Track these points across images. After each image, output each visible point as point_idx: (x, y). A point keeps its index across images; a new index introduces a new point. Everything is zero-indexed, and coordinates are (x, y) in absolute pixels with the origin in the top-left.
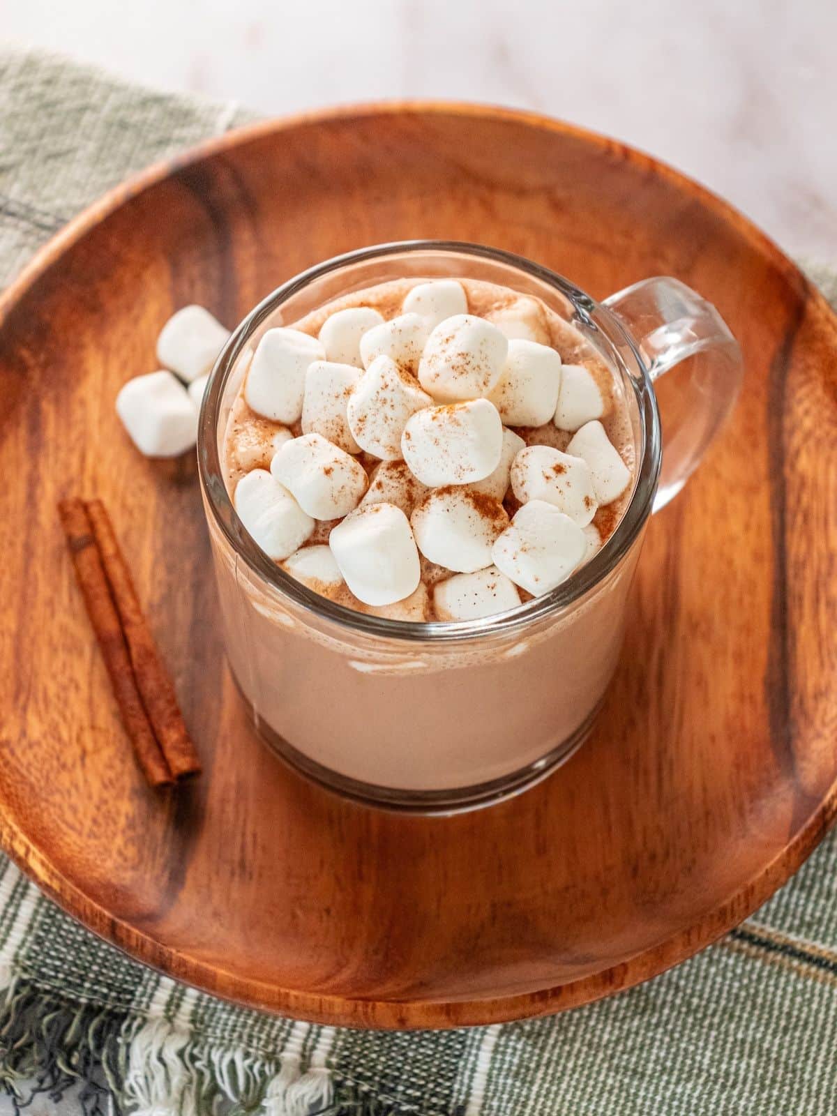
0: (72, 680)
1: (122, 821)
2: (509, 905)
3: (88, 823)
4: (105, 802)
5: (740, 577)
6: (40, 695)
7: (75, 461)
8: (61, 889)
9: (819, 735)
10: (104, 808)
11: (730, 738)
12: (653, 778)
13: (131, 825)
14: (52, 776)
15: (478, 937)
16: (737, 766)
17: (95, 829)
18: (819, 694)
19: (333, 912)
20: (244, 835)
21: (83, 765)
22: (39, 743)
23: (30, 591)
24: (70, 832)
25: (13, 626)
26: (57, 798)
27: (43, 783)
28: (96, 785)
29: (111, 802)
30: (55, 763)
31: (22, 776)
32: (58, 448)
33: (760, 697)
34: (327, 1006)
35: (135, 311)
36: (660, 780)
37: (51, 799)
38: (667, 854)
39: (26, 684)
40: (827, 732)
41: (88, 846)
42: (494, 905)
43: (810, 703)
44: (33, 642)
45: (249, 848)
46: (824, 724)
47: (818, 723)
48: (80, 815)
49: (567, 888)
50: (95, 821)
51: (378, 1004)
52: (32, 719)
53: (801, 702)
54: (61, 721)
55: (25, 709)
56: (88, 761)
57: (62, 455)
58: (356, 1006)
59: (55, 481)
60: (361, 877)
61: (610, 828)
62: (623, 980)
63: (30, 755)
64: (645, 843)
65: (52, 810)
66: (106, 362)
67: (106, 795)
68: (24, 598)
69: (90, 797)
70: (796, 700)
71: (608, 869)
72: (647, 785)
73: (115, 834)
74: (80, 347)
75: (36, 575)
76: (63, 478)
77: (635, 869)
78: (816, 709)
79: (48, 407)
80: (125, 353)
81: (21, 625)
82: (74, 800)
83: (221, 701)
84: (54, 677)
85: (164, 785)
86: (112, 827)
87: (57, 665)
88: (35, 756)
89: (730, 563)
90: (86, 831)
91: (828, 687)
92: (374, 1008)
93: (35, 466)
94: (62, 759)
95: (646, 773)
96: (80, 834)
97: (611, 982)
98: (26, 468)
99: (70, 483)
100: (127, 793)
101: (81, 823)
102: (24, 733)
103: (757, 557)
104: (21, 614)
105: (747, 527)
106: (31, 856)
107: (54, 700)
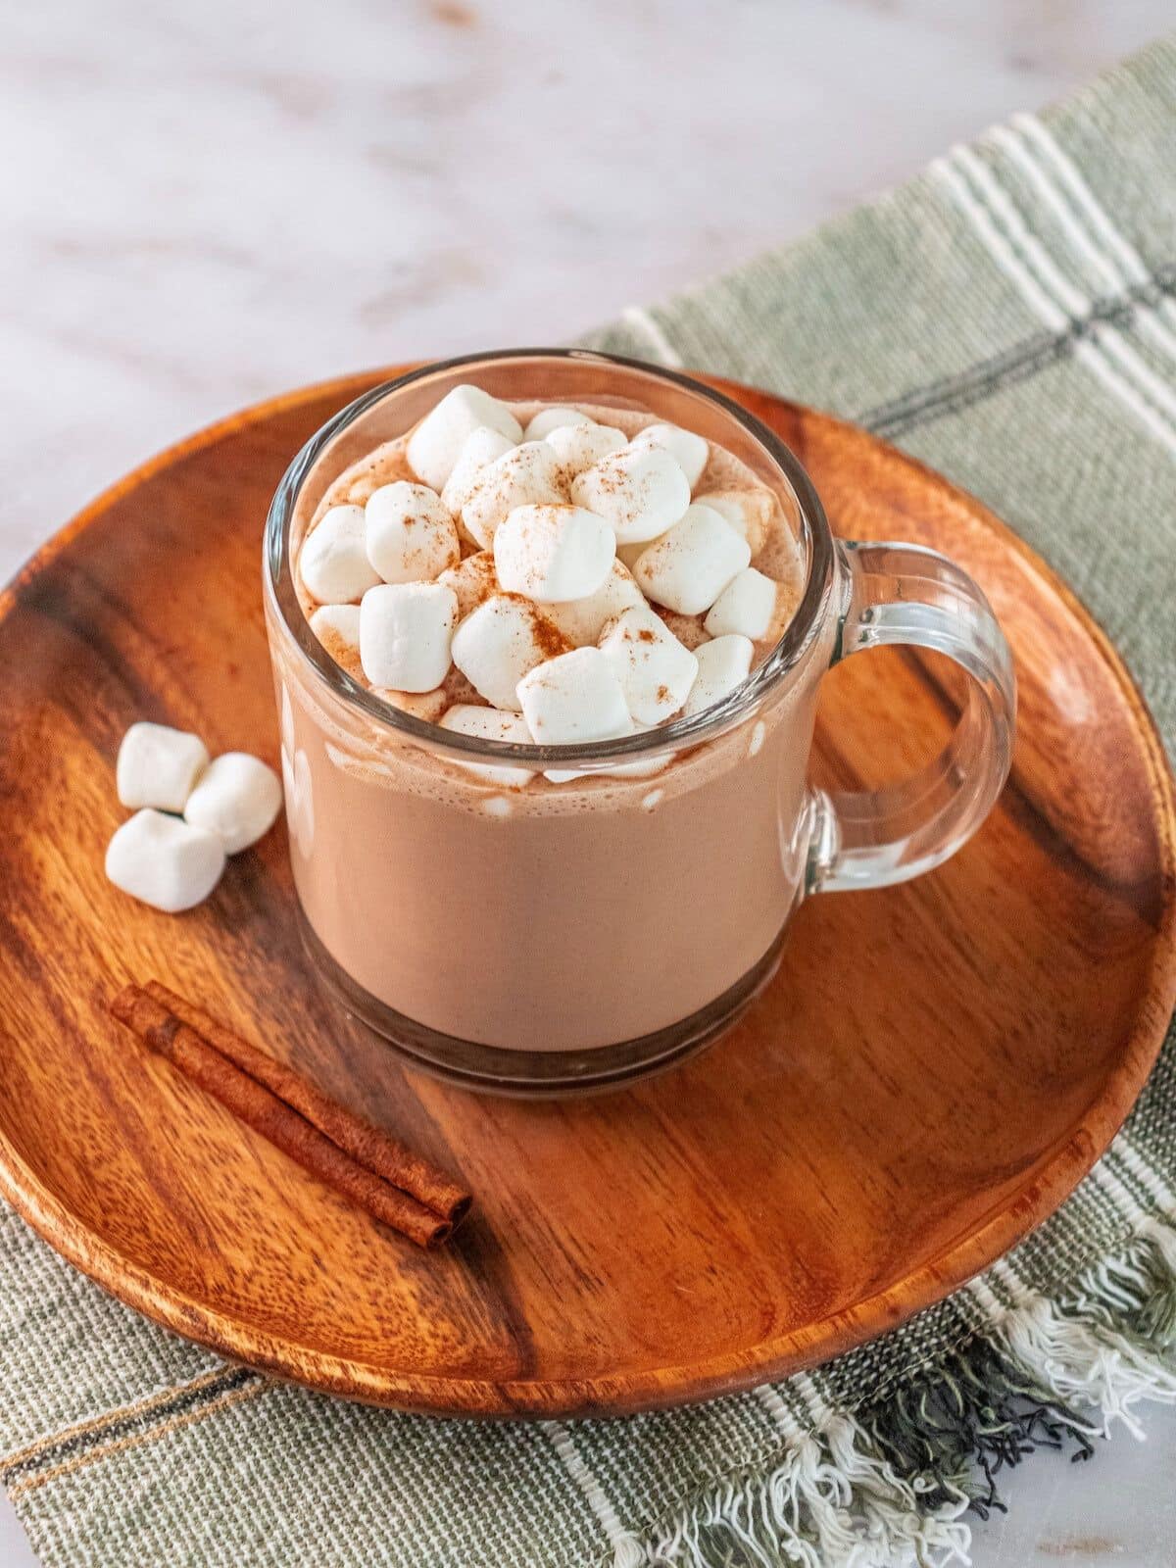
0: (246, 1189)
1: (411, 1303)
2: (902, 1160)
3: (375, 1325)
4: (378, 1293)
5: (906, 725)
6: (221, 1222)
7: (89, 961)
8: (413, 1387)
9: (1099, 829)
10: (381, 1301)
11: (1008, 880)
12: (959, 960)
13: (424, 1302)
14: (297, 1298)
15: (893, 1208)
16: (1037, 903)
17: (387, 1326)
18: (1071, 791)
19: (718, 1268)
20: (560, 1245)
21: (324, 1270)
22: (256, 1272)
23: (131, 1121)
24: (363, 1342)
25: (138, 1167)
26: (320, 1317)
27: (292, 1310)
28: (355, 1283)
29: (384, 1290)
30: (290, 1283)
31: (264, 1312)
32: (60, 957)
33: (1011, 828)
34: (802, 1340)
35: (57, 776)
36: (968, 960)
37: (315, 1320)
38: (1029, 1025)
39: (197, 1220)
40: (1106, 821)
41: (394, 1347)
42: (886, 1169)
43: (1066, 806)
44: (172, 1171)
45: (577, 1255)
46: (1097, 816)
47: (1088, 818)
48: (360, 1320)
49: (951, 1113)
50: (380, 1318)
51: (856, 1309)
52: (229, 1251)
53: (1057, 810)
54: (264, 1236)
55: (213, 1245)
56: (325, 1262)
57: (70, 962)
58: (834, 1323)
59: (82, 995)
60: (723, 1219)
61: (951, 1032)
62: (1092, 1147)
63: (255, 1288)
64: (998, 1025)
65: (323, 1330)
66: (56, 843)
67: (372, 1286)
68: (129, 1132)
69: (357, 1298)
70: (1049, 811)
71: (978, 1071)
72: (958, 971)
73: (414, 1320)
74: (18, 840)
75: (126, 1102)
76: (87, 986)
77: (1007, 1055)
78: (1077, 808)
79: (21, 921)
80: (72, 822)
81: (145, 1162)
82: (340, 1308)
83: (434, 1124)
84: (223, 1196)
85: (439, 1233)
86: (404, 1316)
87: (218, 1181)
88: (262, 1287)
89: (886, 717)
90: (378, 1333)
91: (1073, 780)
92: (854, 1315)
93: (47, 988)
94: (295, 1274)
95: (947, 958)
96: (375, 1339)
97: (1083, 1155)
98: (36, 995)
99: (100, 987)
100: (395, 1271)
101: (367, 1328)
102: (231, 1271)
103: (910, 697)
104: (138, 1150)
105: (878, 675)
106: (351, 1370)
107: (242, 1220)
